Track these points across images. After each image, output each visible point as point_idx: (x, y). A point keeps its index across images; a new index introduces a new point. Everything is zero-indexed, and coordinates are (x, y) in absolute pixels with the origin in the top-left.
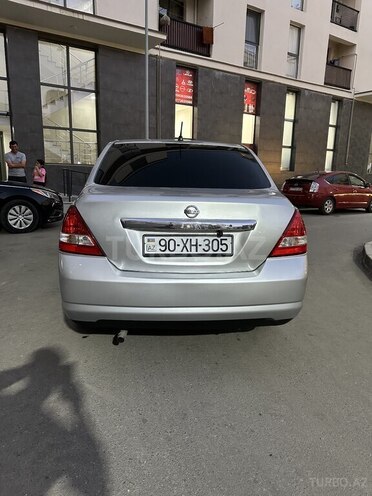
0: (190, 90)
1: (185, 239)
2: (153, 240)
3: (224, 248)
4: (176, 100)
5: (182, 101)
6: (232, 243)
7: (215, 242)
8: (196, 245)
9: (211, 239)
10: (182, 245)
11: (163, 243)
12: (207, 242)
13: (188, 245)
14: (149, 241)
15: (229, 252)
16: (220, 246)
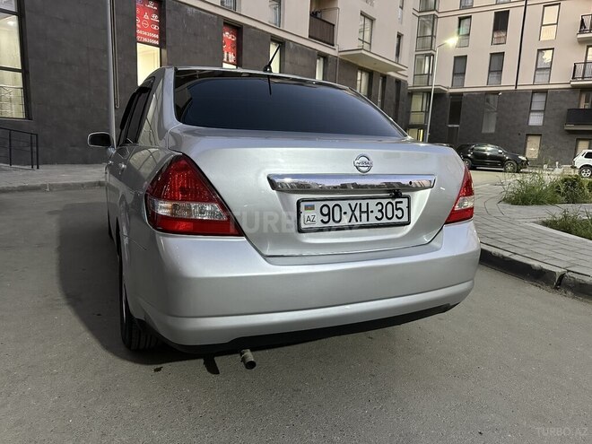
0: (155, 27)
1: (353, 203)
2: (312, 208)
3: (399, 213)
4: (138, 37)
5: (145, 40)
6: (409, 207)
7: (390, 206)
8: (367, 212)
9: (385, 202)
10: (350, 213)
11: (325, 211)
12: (380, 207)
13: (357, 213)
14: (307, 208)
15: (405, 219)
16: (396, 213)
